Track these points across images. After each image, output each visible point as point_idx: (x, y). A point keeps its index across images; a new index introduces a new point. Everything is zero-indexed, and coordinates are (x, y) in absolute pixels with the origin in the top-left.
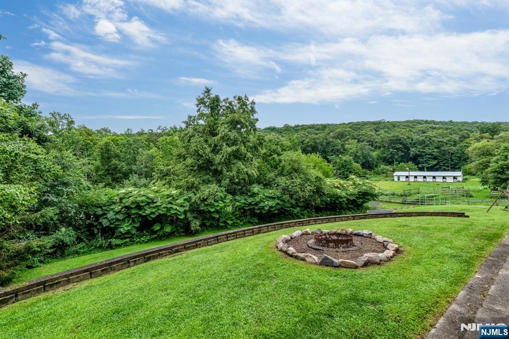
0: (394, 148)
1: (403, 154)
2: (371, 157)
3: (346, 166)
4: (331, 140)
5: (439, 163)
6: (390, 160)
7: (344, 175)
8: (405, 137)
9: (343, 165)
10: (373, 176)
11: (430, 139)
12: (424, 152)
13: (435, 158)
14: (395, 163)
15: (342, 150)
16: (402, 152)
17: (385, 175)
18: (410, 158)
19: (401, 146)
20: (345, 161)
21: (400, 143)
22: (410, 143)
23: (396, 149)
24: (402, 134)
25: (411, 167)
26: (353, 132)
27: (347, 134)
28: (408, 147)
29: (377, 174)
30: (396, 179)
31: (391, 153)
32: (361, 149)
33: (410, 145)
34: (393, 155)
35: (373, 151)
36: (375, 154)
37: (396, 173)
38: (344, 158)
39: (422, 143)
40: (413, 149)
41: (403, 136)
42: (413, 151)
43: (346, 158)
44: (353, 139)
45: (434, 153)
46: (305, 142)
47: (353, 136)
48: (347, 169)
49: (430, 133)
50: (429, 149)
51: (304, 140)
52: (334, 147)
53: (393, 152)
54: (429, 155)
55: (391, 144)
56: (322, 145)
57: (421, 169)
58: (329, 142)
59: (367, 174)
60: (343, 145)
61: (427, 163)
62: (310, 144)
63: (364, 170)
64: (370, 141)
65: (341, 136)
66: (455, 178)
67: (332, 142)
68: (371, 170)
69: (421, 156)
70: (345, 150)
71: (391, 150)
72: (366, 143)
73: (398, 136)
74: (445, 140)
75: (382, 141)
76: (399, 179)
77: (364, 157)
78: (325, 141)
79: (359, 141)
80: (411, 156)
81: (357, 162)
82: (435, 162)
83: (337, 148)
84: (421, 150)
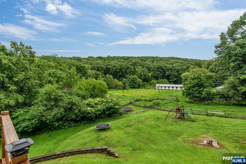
0: (158, 71)
1: (162, 74)
2: (148, 76)
3: (134, 81)
4: (129, 66)
5: (178, 79)
6: (157, 77)
7: (133, 86)
8: (164, 66)
9: (132, 80)
10: (148, 85)
11: (174, 68)
12: (171, 74)
13: (176, 77)
14: (159, 79)
15: (134, 71)
16: (162, 73)
17: (154, 85)
19: (162, 71)
20: (133, 78)
21: (162, 69)
22: (166, 69)
23: (160, 72)
24: (162, 64)
25: (166, 81)
26: (141, 62)
27: (138, 63)
28: (165, 71)
29: (151, 84)
30: (157, 88)
31: (157, 74)
32: (143, 71)
34: (158, 75)
35: (150, 72)
36: (150, 74)
37: (157, 85)
39: (171, 69)
40: (167, 72)
41: (163, 66)
42: (167, 73)
43: (135, 76)
44: (141, 66)
45: (175, 75)
46: (116, 66)
47: (140, 64)
48: (135, 83)
49: (174, 65)
50: (174, 73)
51: (116, 65)
52: (130, 70)
53: (158, 73)
54: (174, 75)
55: (157, 69)
56: (124, 68)
57: (170, 83)
58: (128, 67)
59: (145, 84)
60: (135, 69)
61: (173, 79)
62: (118, 68)
63: (144, 83)
64: (148, 67)
65: (134, 64)
66: (181, 88)
67: (130, 67)
68: (148, 82)
69: (170, 75)
70: (136, 72)
71: (158, 72)
72: (146, 68)
73: (160, 66)
74: (180, 68)
75: (154, 68)
77: (145, 76)
78: (126, 66)
79: (143, 67)
80: (166, 76)
81: (141, 79)
82: (176, 79)
83: (132, 70)
84: (170, 73)
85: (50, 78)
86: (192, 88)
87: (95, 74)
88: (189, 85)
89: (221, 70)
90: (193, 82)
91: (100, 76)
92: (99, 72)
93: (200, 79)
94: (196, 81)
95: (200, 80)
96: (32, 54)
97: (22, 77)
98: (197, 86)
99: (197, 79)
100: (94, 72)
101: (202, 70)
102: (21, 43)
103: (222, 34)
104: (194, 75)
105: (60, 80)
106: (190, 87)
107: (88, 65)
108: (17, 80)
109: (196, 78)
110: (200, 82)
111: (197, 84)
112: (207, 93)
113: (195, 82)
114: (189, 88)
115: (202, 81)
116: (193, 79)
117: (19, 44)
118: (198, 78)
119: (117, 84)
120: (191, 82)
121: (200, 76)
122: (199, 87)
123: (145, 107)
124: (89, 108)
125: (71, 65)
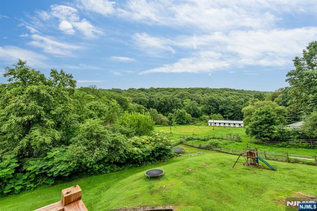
0: (211, 105)
1: (215, 108)
2: (198, 110)
3: (182, 116)
4: (175, 98)
5: (234, 114)
6: (209, 112)
7: (180, 121)
8: (217, 99)
9: (180, 115)
10: (198, 121)
11: (229, 101)
12: (226, 108)
13: (232, 112)
14: (212, 114)
15: (182, 105)
17: (205, 121)
18: (220, 111)
19: (214, 104)
20: (181, 113)
21: (214, 102)
22: (219, 102)
23: (212, 105)
24: (215, 97)
25: (220, 117)
26: (189, 94)
27: (186, 95)
28: (218, 105)
29: (201, 120)
30: (209, 124)
31: (209, 108)
32: (192, 105)
33: (219, 104)
34: (211, 109)
35: (200, 106)
37: (210, 121)
38: (181, 111)
39: (225, 102)
41: (215, 98)
42: (221, 107)
43: (183, 110)
44: (189, 98)
45: (231, 109)
46: (160, 99)
47: (188, 97)
48: (183, 118)
49: (229, 97)
50: (229, 106)
52: (177, 103)
53: (210, 107)
54: (229, 109)
55: (209, 102)
56: (170, 102)
57: (225, 118)
58: (175, 100)
59: (195, 120)
60: (182, 102)
61: (228, 114)
62: (163, 100)
63: (194, 118)
64: (198, 100)
65: (182, 96)
66: (240, 125)
67: (176, 100)
68: (198, 118)
69: (225, 110)
70: (184, 105)
71: (209, 106)
72: (195, 101)
73: (213, 98)
74: (237, 101)
75: (205, 101)
76: (211, 125)
77: (194, 110)
78: (172, 99)
79: (192, 100)
80: (220, 110)
81: (190, 113)
82: (232, 114)
83: (179, 104)
85: (91, 112)
86: (260, 125)
87: (138, 108)
88: (254, 122)
89: (295, 103)
90: (260, 118)
91: (143, 110)
92: (141, 106)
93: (269, 113)
94: (264, 116)
95: (269, 115)
96: (72, 83)
97: (60, 110)
98: (266, 123)
99: (265, 114)
100: (136, 105)
101: (269, 103)
102: (62, 71)
103: (297, 58)
104: (261, 109)
105: (102, 113)
106: (257, 123)
107: (129, 97)
108: (55, 113)
109: (263, 113)
110: (269, 117)
111: (266, 120)
112: (280, 132)
113: (262, 118)
114: (255, 126)
115: (273, 117)
116: (260, 114)
117: (59, 72)
118: (267, 113)
119: (162, 119)
120: (257, 118)
121: (269, 110)
122: (269, 125)
123: (200, 148)
124: (136, 149)
125: (111, 98)
